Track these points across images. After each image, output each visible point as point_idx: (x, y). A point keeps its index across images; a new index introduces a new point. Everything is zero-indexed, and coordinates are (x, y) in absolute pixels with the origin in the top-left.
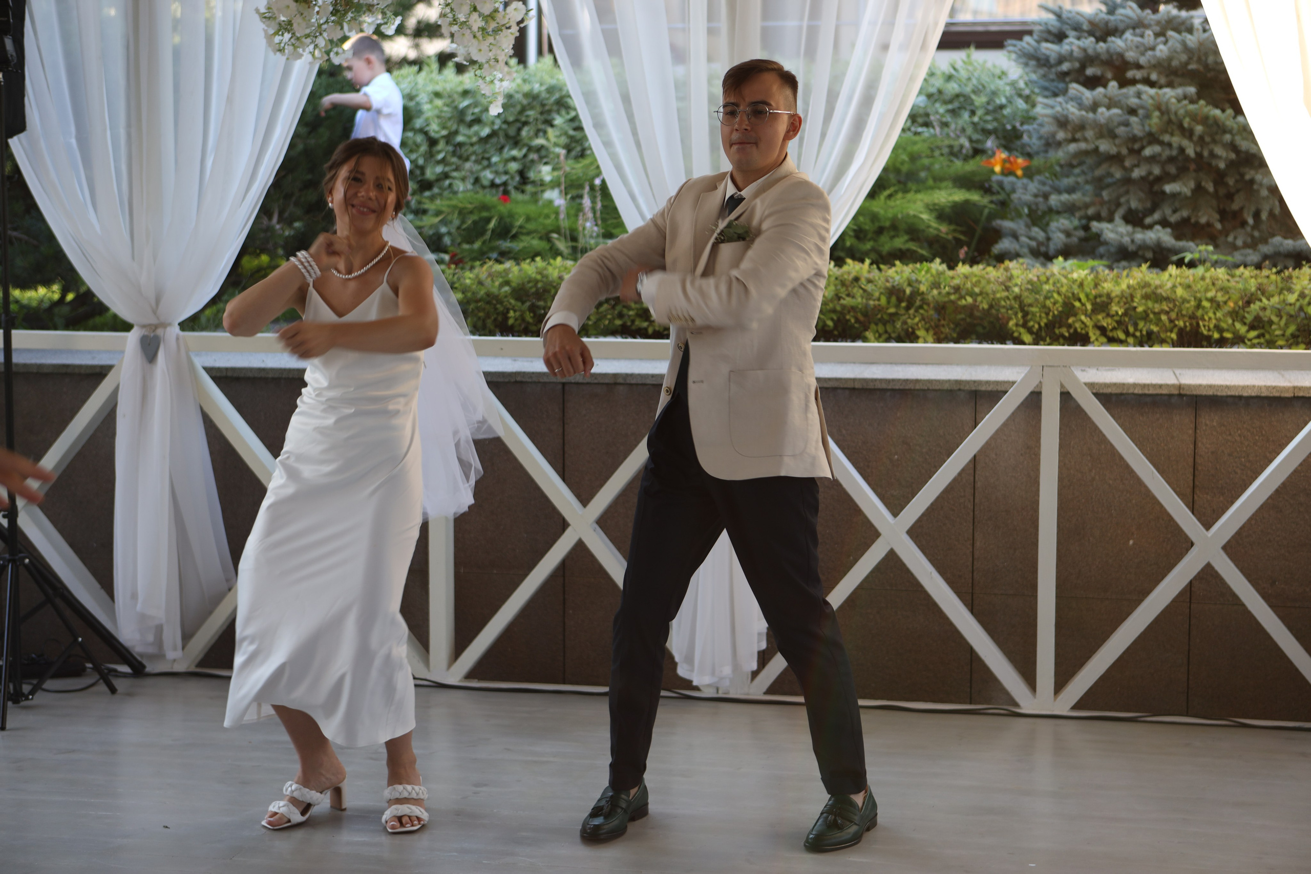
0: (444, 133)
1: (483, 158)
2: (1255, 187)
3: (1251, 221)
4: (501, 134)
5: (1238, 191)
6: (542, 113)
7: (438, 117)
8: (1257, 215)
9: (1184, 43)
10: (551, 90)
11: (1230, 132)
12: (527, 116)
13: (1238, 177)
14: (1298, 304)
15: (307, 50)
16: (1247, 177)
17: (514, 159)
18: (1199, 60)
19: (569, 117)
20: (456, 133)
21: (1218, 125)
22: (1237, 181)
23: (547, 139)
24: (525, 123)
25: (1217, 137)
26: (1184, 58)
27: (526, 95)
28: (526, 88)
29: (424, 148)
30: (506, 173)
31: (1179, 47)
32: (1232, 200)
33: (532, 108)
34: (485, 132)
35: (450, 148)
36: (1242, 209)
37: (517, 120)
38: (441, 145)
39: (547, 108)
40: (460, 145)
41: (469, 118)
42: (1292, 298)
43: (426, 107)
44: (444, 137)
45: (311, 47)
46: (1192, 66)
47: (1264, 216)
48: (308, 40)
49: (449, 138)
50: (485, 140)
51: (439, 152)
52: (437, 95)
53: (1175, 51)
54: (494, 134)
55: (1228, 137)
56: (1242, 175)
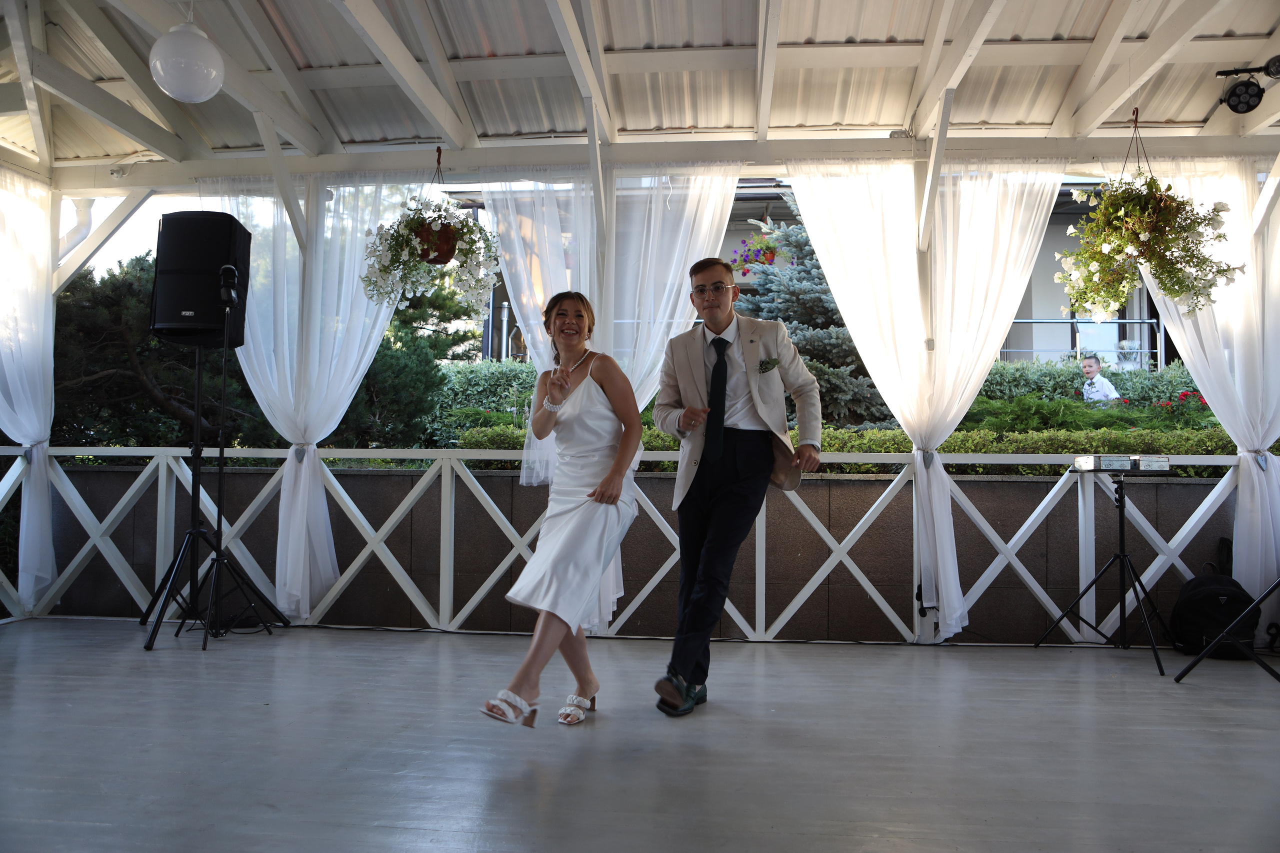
0: (462, 390)
1: (479, 401)
2: (838, 401)
3: (837, 417)
4: (488, 390)
5: (830, 404)
6: (506, 381)
7: (459, 383)
8: (839, 415)
9: (804, 336)
10: (511, 371)
11: (827, 374)
12: (500, 382)
13: (830, 397)
14: (868, 445)
15: (386, 301)
16: (835, 396)
17: (494, 402)
18: (811, 345)
19: (519, 382)
20: (467, 390)
21: (822, 371)
22: (830, 399)
23: (509, 392)
24: (499, 386)
25: (822, 377)
26: (804, 343)
27: (500, 373)
28: (500, 370)
29: (452, 396)
30: (490, 408)
31: (802, 338)
32: (828, 409)
33: (502, 378)
34: (481, 389)
35: (464, 397)
36: (832, 413)
37: (495, 384)
38: (460, 395)
39: (510, 378)
40: (469, 395)
41: (473, 383)
42: (865, 441)
43: (453, 378)
44: (461, 391)
45: (388, 300)
46: (808, 347)
47: (842, 415)
48: (387, 295)
49: (463, 392)
50: (480, 393)
51: (459, 399)
52: (459, 372)
53: (800, 340)
54: (484, 390)
55: (826, 376)
56: (832, 396)
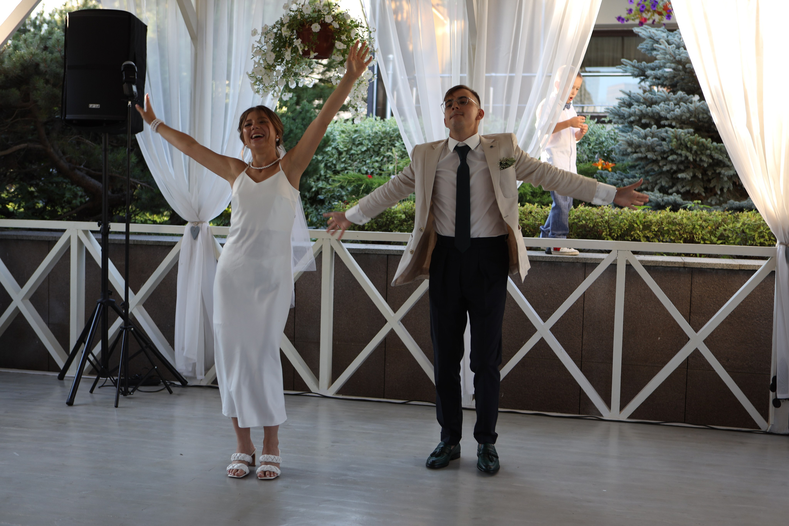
0: (346, 149)
1: (363, 161)
2: (721, 176)
3: (719, 192)
4: (371, 150)
5: (713, 178)
6: (390, 141)
7: (343, 142)
8: (722, 190)
9: (688, 108)
10: (394, 131)
11: (710, 149)
12: (384, 142)
13: (713, 171)
14: (741, 228)
16: (718, 171)
17: (377, 161)
18: (695, 117)
19: (400, 142)
20: (351, 149)
21: (704, 146)
22: (712, 173)
23: (392, 153)
24: (383, 145)
25: (703, 152)
26: (688, 115)
27: (383, 133)
28: (383, 129)
29: (336, 156)
30: (373, 168)
31: (686, 110)
32: (710, 183)
33: (386, 138)
34: (364, 149)
35: (348, 156)
36: (714, 187)
37: (379, 144)
38: (344, 155)
39: (393, 138)
40: (352, 155)
41: (357, 142)
42: (739, 225)
43: (338, 137)
44: (345, 151)
46: (692, 119)
47: (725, 190)
49: (347, 152)
50: (364, 153)
51: (343, 158)
52: (343, 132)
53: (684, 112)
54: (368, 150)
55: (708, 152)
56: (715, 171)
